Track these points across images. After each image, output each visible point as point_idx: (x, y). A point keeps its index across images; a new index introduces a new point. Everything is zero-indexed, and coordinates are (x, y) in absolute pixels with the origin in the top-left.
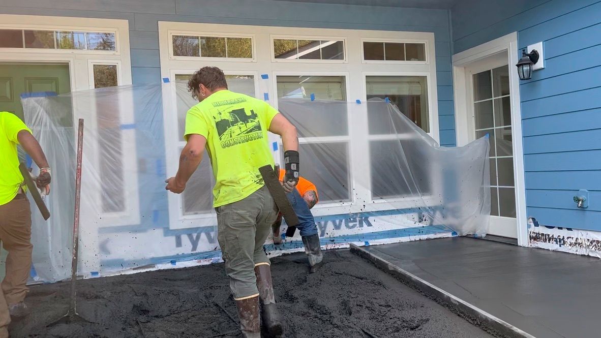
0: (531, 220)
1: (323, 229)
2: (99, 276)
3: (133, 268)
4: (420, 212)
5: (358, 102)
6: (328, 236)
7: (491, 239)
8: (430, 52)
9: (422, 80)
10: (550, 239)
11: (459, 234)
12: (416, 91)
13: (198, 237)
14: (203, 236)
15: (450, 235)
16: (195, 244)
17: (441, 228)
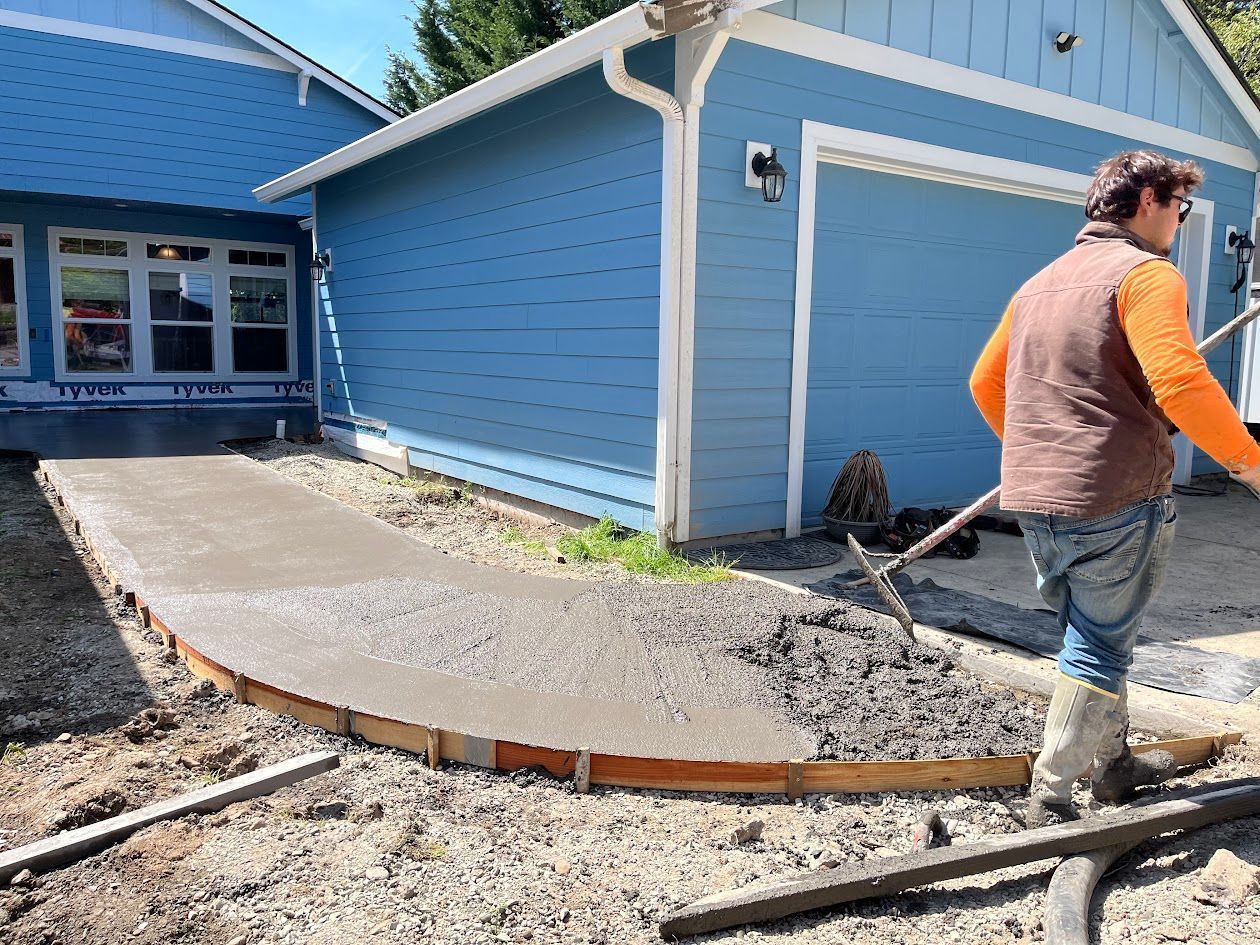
4: (277, 385)
6: (194, 398)
8: (290, 260)
9: (282, 283)
13: (79, 390)
14: (83, 389)
16: (76, 395)
17: (292, 400)
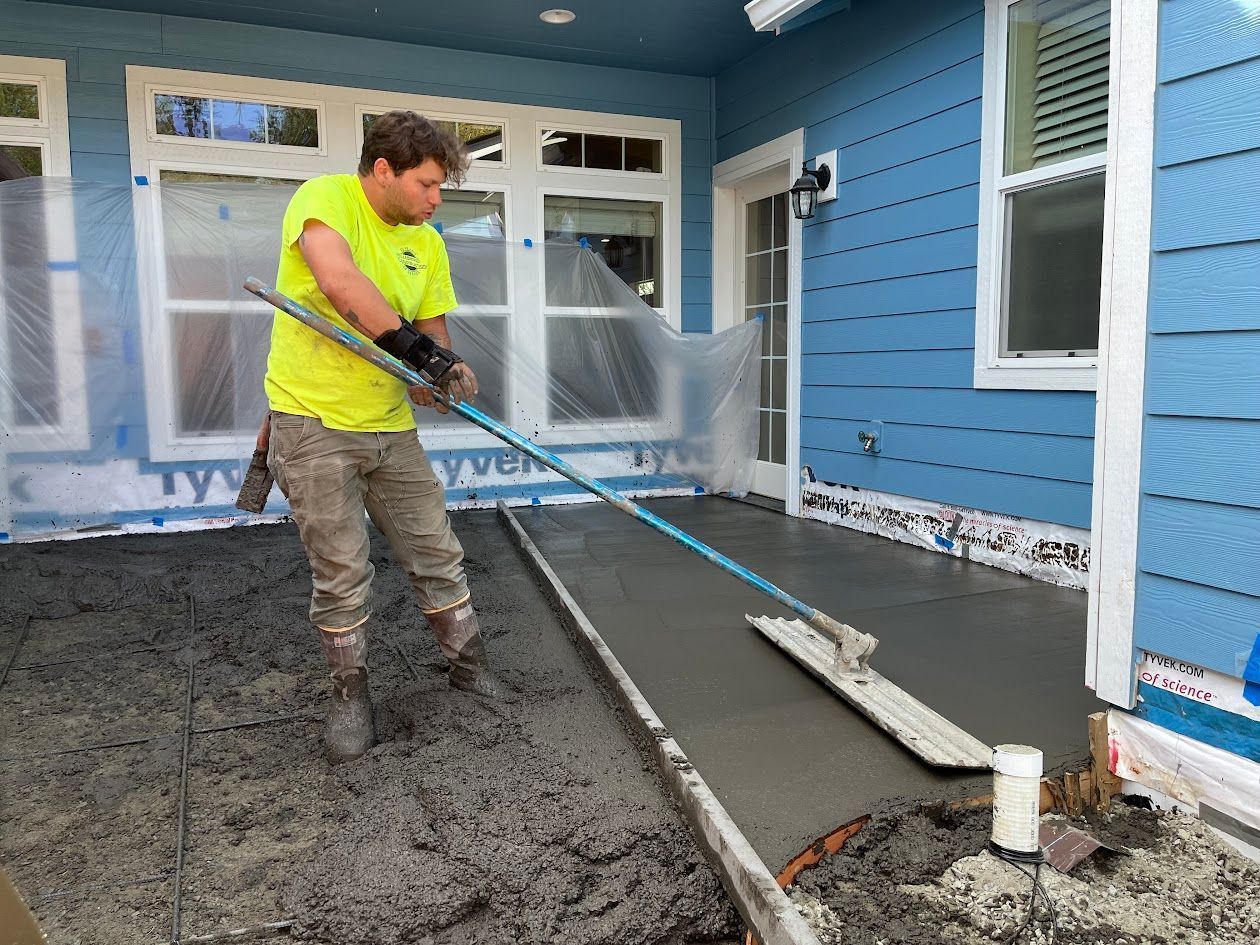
0: (806, 470)
1: (454, 473)
2: (9, 541)
3: (76, 528)
4: (637, 448)
5: (528, 243)
6: (465, 486)
7: (753, 501)
8: (670, 158)
9: (654, 210)
10: (828, 504)
11: (707, 492)
12: (645, 230)
13: (207, 479)
15: (691, 492)
16: (201, 491)
17: (675, 480)
